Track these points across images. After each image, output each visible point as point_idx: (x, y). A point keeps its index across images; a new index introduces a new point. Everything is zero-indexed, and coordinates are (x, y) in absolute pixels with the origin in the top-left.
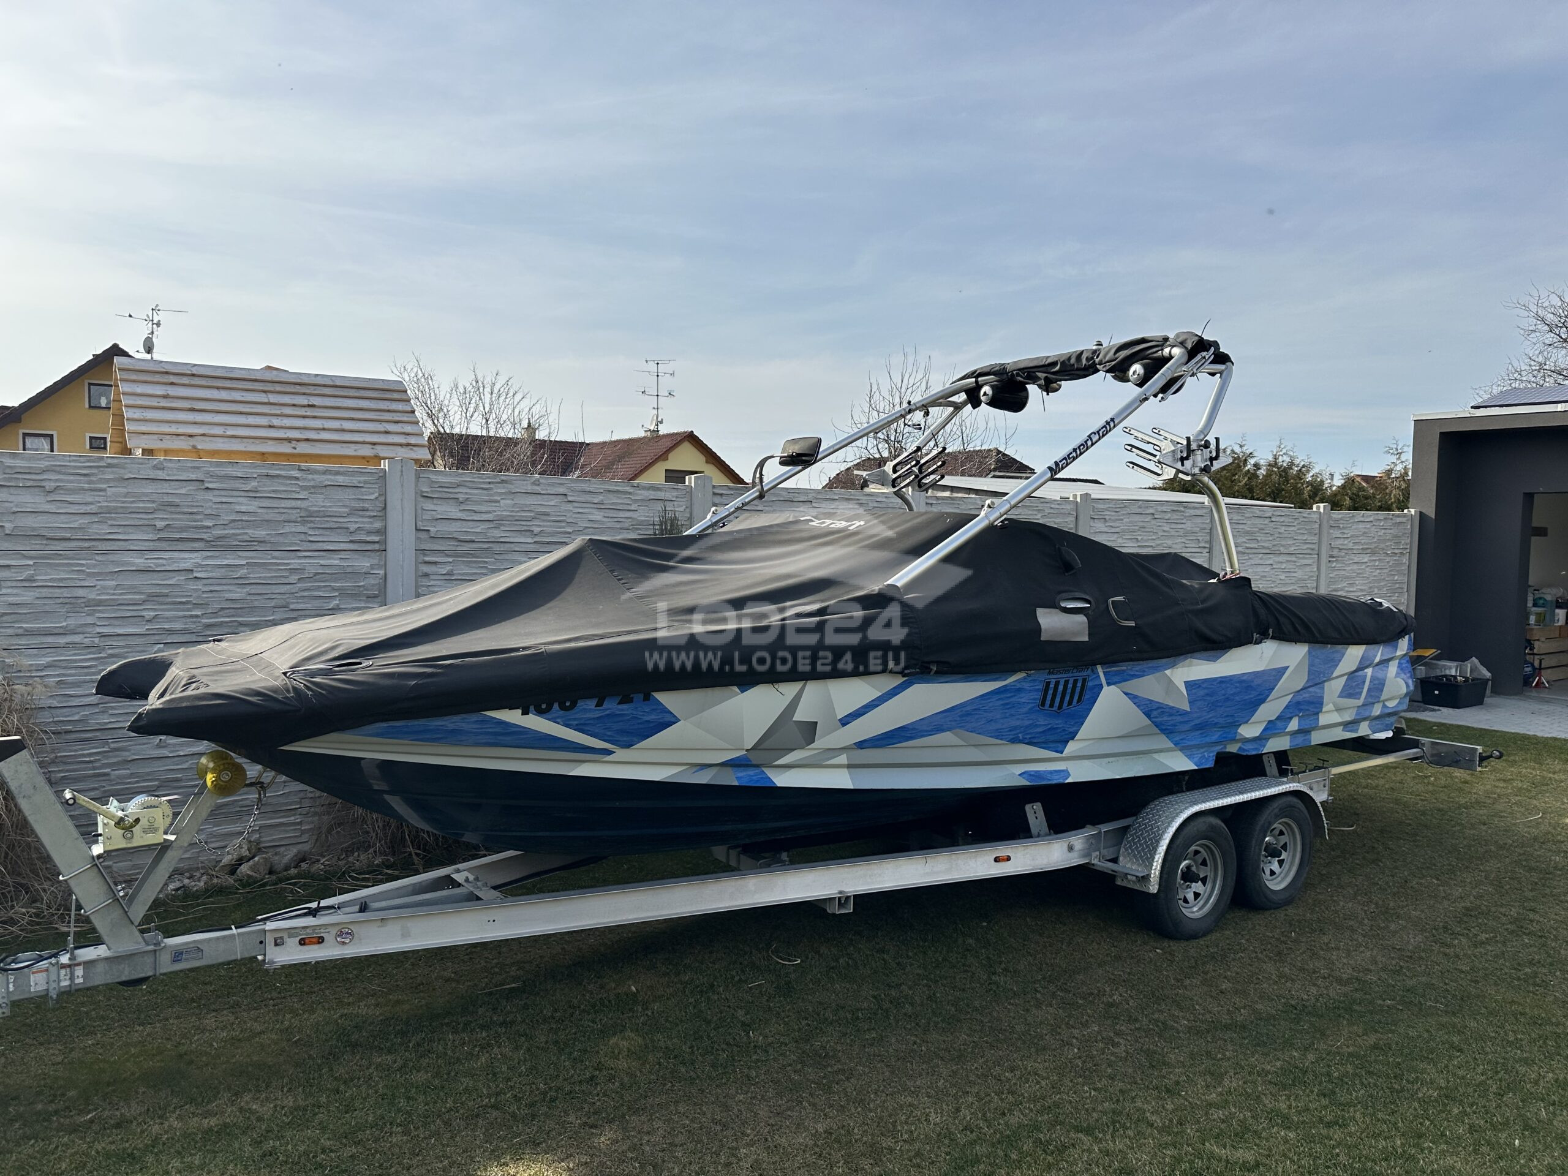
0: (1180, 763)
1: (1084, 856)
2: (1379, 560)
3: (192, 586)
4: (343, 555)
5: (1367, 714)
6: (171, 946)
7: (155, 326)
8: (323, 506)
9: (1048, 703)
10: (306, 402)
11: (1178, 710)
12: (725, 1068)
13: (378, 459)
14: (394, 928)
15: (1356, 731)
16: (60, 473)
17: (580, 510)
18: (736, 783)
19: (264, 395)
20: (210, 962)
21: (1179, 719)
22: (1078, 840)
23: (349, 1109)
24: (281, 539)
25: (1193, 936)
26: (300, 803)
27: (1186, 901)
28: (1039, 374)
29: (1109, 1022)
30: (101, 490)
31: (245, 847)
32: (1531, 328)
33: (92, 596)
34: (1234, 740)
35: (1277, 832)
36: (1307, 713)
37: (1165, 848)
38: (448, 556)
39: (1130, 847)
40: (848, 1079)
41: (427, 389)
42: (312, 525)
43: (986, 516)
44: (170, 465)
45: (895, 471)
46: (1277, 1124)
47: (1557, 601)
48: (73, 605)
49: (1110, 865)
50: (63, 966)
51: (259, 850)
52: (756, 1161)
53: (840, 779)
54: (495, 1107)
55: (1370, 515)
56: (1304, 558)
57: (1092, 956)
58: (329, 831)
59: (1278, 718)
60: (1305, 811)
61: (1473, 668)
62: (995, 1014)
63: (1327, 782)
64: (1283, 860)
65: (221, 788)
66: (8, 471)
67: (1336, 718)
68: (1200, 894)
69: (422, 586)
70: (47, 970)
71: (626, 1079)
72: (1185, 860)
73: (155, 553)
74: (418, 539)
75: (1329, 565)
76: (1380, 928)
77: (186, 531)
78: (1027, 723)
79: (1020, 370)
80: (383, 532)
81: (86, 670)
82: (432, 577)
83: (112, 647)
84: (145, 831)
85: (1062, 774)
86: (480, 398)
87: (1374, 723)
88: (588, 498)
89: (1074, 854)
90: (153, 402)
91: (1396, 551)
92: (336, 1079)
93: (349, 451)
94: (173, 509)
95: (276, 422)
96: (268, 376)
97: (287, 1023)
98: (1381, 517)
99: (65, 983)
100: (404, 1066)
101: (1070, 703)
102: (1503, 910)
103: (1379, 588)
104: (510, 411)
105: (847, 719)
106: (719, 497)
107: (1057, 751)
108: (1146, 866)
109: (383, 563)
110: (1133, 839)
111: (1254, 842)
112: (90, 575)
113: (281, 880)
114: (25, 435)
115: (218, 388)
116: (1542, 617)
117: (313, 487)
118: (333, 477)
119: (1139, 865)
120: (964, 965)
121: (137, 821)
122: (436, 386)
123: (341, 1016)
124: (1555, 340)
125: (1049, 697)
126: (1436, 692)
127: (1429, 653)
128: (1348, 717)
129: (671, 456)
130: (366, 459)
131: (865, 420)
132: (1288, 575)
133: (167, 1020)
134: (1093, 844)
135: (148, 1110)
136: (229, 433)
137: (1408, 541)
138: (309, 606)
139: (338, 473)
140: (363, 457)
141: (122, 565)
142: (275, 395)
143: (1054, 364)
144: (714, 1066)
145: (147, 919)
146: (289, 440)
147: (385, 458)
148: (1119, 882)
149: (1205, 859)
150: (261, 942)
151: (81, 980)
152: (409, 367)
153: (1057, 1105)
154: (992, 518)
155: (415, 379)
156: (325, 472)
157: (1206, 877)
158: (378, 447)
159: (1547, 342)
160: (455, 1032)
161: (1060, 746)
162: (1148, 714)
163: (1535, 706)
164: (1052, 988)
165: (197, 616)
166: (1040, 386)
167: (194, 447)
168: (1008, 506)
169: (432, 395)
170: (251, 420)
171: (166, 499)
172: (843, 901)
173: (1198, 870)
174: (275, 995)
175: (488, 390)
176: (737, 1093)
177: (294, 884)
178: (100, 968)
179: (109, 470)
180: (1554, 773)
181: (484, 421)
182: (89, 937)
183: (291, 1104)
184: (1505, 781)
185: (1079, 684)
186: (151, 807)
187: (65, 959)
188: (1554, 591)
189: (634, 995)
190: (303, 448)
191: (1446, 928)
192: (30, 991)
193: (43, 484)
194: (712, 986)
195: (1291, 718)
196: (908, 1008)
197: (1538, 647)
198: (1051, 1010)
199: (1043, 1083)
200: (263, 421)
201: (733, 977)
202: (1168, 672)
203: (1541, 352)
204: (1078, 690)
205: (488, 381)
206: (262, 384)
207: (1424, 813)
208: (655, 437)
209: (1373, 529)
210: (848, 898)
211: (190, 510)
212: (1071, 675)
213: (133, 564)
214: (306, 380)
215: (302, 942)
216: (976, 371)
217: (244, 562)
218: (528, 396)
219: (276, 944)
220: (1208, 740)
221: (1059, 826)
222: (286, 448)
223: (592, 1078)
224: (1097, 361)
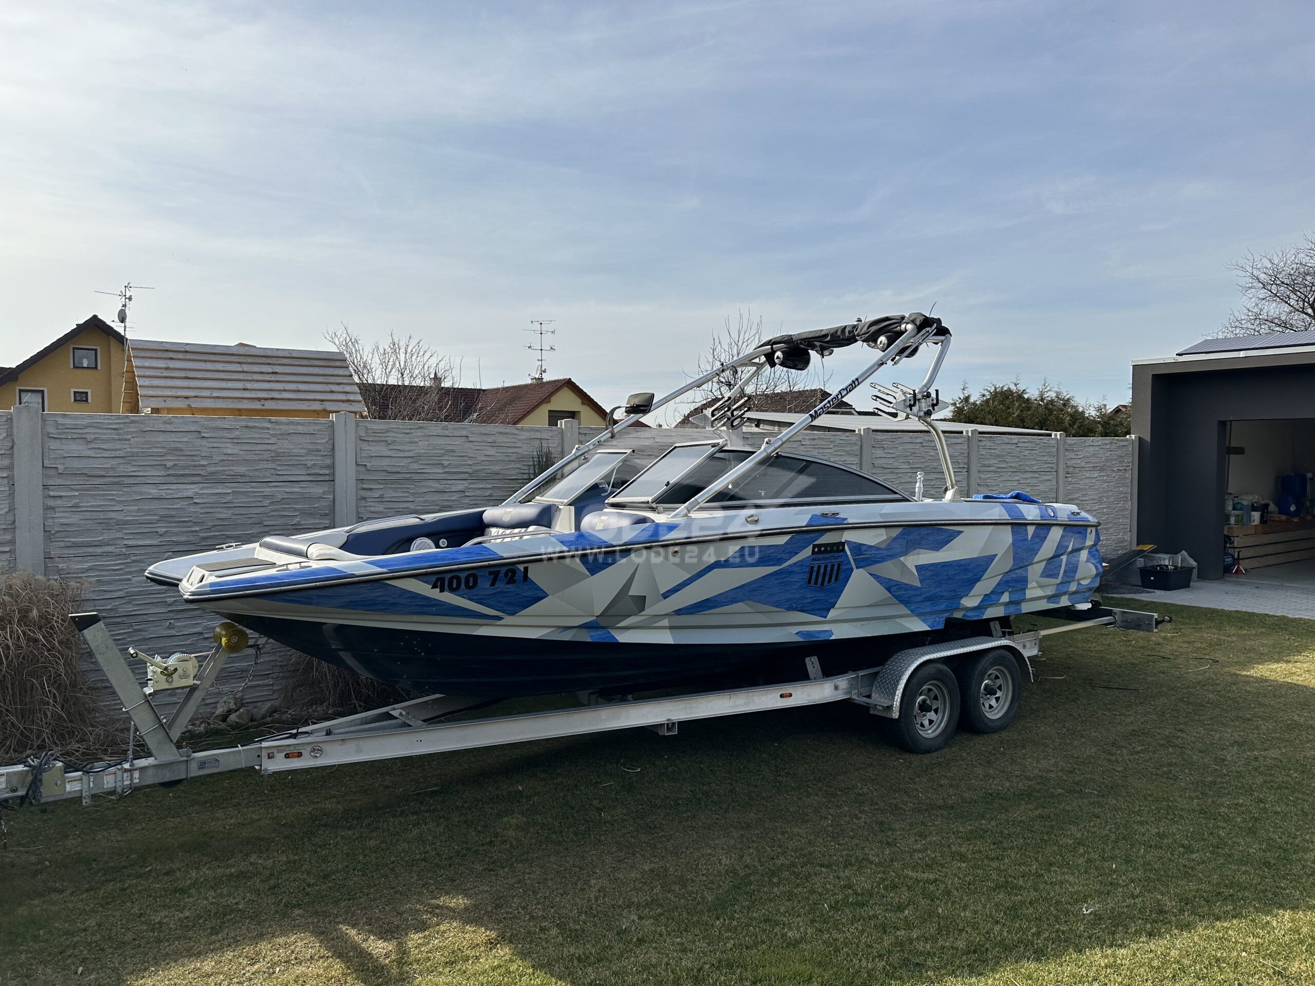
0: (918, 626)
1: (847, 693)
2: (1107, 475)
3: (192, 509)
4: (302, 485)
5: (1066, 590)
6: (197, 758)
7: (127, 300)
8: (288, 449)
9: (813, 582)
10: (270, 370)
11: (912, 586)
12: (584, 835)
13: (327, 413)
14: (351, 746)
15: (1058, 603)
16: (97, 428)
17: (478, 448)
18: (590, 640)
19: (239, 365)
20: (224, 769)
21: (912, 592)
22: (843, 682)
23: (325, 860)
24: (257, 473)
25: (928, 751)
26: (272, 669)
27: (922, 725)
28: (816, 343)
29: (857, 805)
30: (126, 440)
31: (232, 702)
32: (1247, 286)
33: (120, 517)
34: (957, 609)
35: (993, 676)
36: (1015, 589)
37: (903, 685)
38: (379, 484)
39: (880, 686)
40: (668, 840)
41: (354, 351)
42: (279, 463)
43: (765, 449)
44: (176, 420)
45: (713, 415)
46: (956, 860)
47: (1253, 505)
48: (107, 525)
49: (865, 699)
50: (126, 770)
51: (242, 705)
52: (602, 887)
53: (665, 638)
54: (424, 860)
55: (1098, 440)
56: (1046, 475)
57: (851, 764)
58: (294, 690)
59: (992, 592)
60: (1014, 661)
61: (1183, 559)
62: (776, 801)
63: (1037, 642)
64: (999, 697)
65: (232, 648)
66: (60, 427)
67: (1039, 593)
68: (933, 721)
69: (362, 506)
70: (115, 773)
71: (514, 843)
72: (920, 695)
73: (165, 485)
74: (357, 471)
75: (1066, 480)
76: (1066, 744)
77: (187, 469)
78: (798, 596)
79: (802, 340)
80: (332, 466)
81: (116, 572)
82: (368, 500)
83: (135, 555)
84: (181, 677)
85: (827, 633)
86: (397, 358)
87: (1073, 597)
88: (484, 438)
89: (840, 692)
90: (158, 373)
91: (1121, 468)
92: (314, 845)
93: (304, 406)
94: (178, 453)
95: (249, 385)
96: (242, 351)
97: (275, 814)
98: (1108, 442)
99: (127, 783)
100: (361, 837)
101: (829, 581)
102: (1159, 731)
103: (1108, 497)
104: (421, 367)
105: (668, 594)
106: (583, 436)
107: (822, 617)
108: (890, 699)
109: (332, 490)
110: (881, 680)
111: (974, 682)
112: (120, 502)
113: (261, 725)
114: (20, 391)
115: (205, 361)
116: (1240, 518)
117: (280, 434)
118: (294, 427)
119: (885, 698)
120: (758, 771)
121: (176, 670)
122: (361, 348)
123: (313, 809)
124: (1267, 295)
125: (814, 577)
126: (1152, 578)
127: (1147, 547)
128: (1050, 592)
129: (553, 399)
130: (316, 413)
131: (710, 368)
132: (1032, 488)
133: (190, 814)
134: (852, 687)
135: (188, 864)
136: (215, 395)
137: (1131, 460)
138: (278, 522)
139: (298, 424)
140: (315, 411)
141: (142, 495)
142: (247, 365)
143: (826, 336)
144: (576, 834)
145: (183, 738)
146: (259, 399)
147: (333, 412)
148: (872, 712)
149: (936, 695)
150: (259, 756)
151: (137, 781)
152: (338, 334)
153: (810, 853)
154: (769, 451)
155: (344, 343)
156: (289, 424)
157: (938, 708)
158: (326, 403)
159: (1261, 296)
160: (394, 816)
161: (824, 613)
162: (889, 589)
163: (1229, 587)
164: (820, 784)
165: (196, 531)
166: (817, 351)
167: (189, 406)
168: (780, 442)
169: (358, 355)
170: (230, 385)
171: (173, 445)
172: (670, 725)
173: (931, 702)
174: (264, 798)
175: (403, 350)
176: (591, 849)
177: (270, 727)
178: (150, 772)
179: (132, 425)
180: (1229, 636)
181: (400, 375)
182: (143, 750)
183: (285, 859)
184: (1188, 643)
185: (836, 568)
186: (184, 661)
187: (127, 766)
188: (1250, 498)
189: (520, 792)
190: (270, 405)
191: (1113, 744)
192: (103, 788)
193: (85, 436)
194: (576, 786)
195: (1003, 593)
196: (715, 798)
197: (1237, 542)
198: (816, 798)
199: (803, 841)
200: (239, 385)
201: (591, 780)
202: (902, 559)
203: (1257, 305)
204: (835, 572)
205: (403, 344)
206: (237, 357)
207: (1120, 666)
208: (539, 384)
209: (1101, 451)
210: (674, 724)
211: (190, 453)
212: (829, 561)
213: (150, 494)
214: (270, 353)
215: (287, 756)
216: (771, 341)
217: (230, 491)
218: (435, 355)
219: (269, 757)
220: (937, 608)
221: (829, 672)
222: (257, 406)
223: (491, 842)
224: (856, 333)
